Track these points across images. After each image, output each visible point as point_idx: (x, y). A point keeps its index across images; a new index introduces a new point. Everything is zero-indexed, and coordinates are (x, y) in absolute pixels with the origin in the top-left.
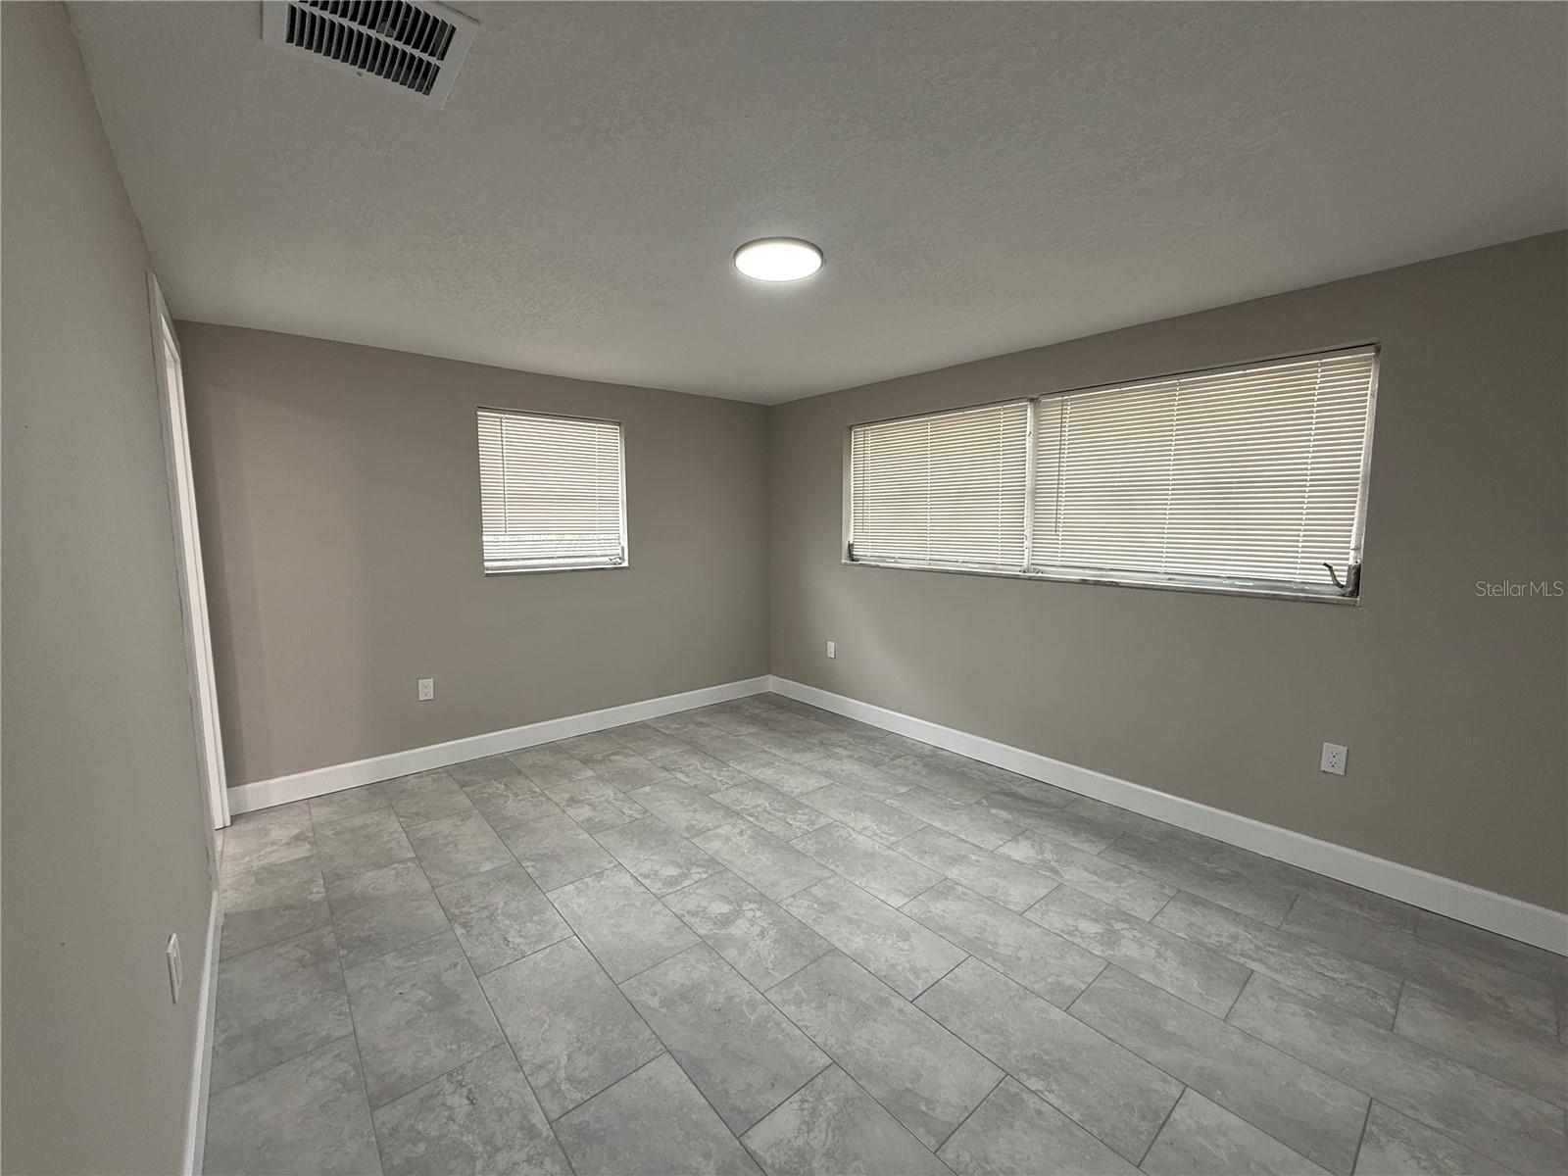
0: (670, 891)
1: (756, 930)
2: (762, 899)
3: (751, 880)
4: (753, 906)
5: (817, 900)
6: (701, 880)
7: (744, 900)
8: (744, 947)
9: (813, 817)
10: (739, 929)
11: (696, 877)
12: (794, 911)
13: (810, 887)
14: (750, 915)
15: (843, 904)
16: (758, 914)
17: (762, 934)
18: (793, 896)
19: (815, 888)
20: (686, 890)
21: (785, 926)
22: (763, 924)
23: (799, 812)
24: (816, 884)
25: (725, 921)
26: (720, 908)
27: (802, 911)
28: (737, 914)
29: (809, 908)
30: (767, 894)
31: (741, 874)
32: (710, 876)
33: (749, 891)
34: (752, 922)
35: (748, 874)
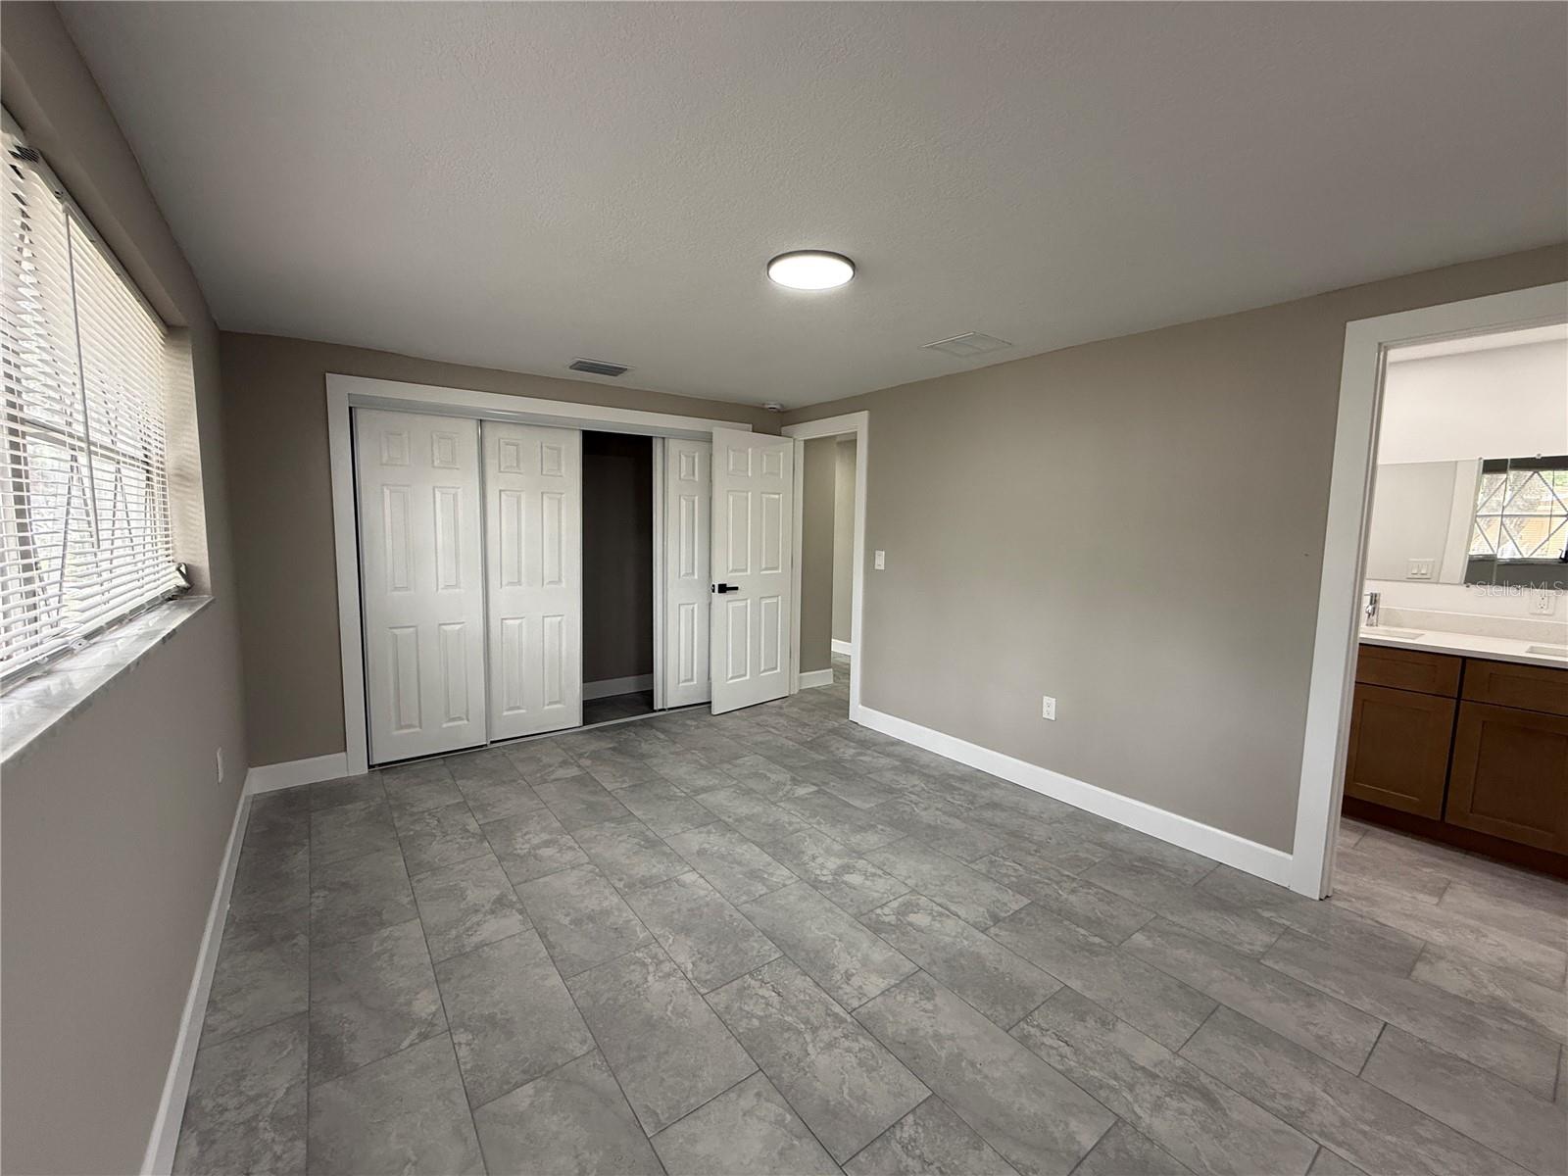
0: (907, 897)
1: (820, 860)
2: (815, 884)
3: (828, 904)
4: (824, 879)
5: (763, 881)
6: (881, 907)
7: (833, 884)
8: (828, 851)
9: (736, 1005)
10: (833, 863)
11: (886, 910)
12: (786, 872)
13: (766, 894)
14: (825, 872)
15: (741, 876)
16: (818, 872)
17: (814, 858)
18: (785, 886)
19: (762, 892)
20: (892, 898)
21: (795, 862)
22: (813, 864)
23: (755, 1022)
24: (761, 896)
25: (847, 869)
26: (854, 879)
27: (778, 872)
28: (837, 873)
29: (771, 875)
30: (810, 888)
31: (838, 910)
32: (872, 911)
33: (828, 892)
34: (822, 867)
35: (830, 910)
